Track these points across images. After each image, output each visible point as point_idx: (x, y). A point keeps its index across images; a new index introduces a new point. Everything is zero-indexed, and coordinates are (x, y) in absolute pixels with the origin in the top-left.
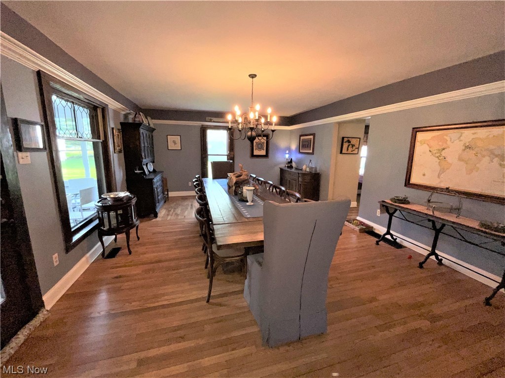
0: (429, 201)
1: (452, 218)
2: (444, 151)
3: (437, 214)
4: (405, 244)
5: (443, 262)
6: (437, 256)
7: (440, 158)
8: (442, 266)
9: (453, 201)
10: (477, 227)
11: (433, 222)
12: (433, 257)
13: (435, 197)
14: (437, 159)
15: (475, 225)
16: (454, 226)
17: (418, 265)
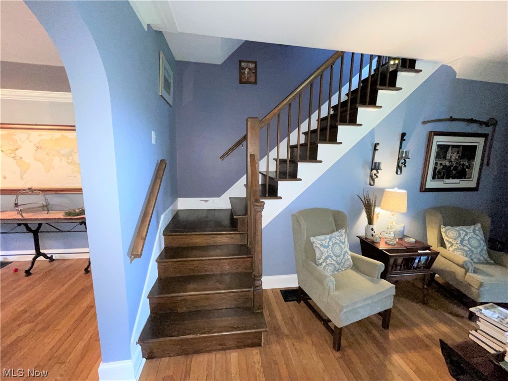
0: (16, 205)
1: (43, 215)
2: (17, 151)
3: (26, 216)
4: (10, 259)
5: (54, 258)
6: (45, 255)
7: (16, 159)
8: (54, 262)
9: (40, 200)
10: (62, 217)
11: (26, 225)
12: (41, 258)
13: (22, 199)
14: (13, 159)
15: (61, 215)
16: (48, 222)
17: (24, 274)
